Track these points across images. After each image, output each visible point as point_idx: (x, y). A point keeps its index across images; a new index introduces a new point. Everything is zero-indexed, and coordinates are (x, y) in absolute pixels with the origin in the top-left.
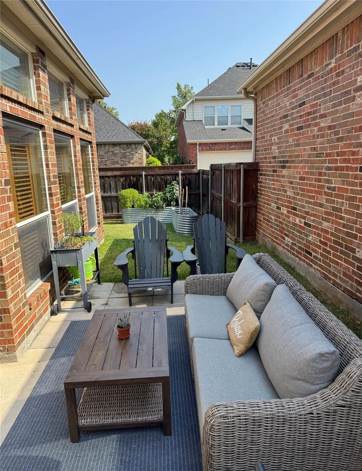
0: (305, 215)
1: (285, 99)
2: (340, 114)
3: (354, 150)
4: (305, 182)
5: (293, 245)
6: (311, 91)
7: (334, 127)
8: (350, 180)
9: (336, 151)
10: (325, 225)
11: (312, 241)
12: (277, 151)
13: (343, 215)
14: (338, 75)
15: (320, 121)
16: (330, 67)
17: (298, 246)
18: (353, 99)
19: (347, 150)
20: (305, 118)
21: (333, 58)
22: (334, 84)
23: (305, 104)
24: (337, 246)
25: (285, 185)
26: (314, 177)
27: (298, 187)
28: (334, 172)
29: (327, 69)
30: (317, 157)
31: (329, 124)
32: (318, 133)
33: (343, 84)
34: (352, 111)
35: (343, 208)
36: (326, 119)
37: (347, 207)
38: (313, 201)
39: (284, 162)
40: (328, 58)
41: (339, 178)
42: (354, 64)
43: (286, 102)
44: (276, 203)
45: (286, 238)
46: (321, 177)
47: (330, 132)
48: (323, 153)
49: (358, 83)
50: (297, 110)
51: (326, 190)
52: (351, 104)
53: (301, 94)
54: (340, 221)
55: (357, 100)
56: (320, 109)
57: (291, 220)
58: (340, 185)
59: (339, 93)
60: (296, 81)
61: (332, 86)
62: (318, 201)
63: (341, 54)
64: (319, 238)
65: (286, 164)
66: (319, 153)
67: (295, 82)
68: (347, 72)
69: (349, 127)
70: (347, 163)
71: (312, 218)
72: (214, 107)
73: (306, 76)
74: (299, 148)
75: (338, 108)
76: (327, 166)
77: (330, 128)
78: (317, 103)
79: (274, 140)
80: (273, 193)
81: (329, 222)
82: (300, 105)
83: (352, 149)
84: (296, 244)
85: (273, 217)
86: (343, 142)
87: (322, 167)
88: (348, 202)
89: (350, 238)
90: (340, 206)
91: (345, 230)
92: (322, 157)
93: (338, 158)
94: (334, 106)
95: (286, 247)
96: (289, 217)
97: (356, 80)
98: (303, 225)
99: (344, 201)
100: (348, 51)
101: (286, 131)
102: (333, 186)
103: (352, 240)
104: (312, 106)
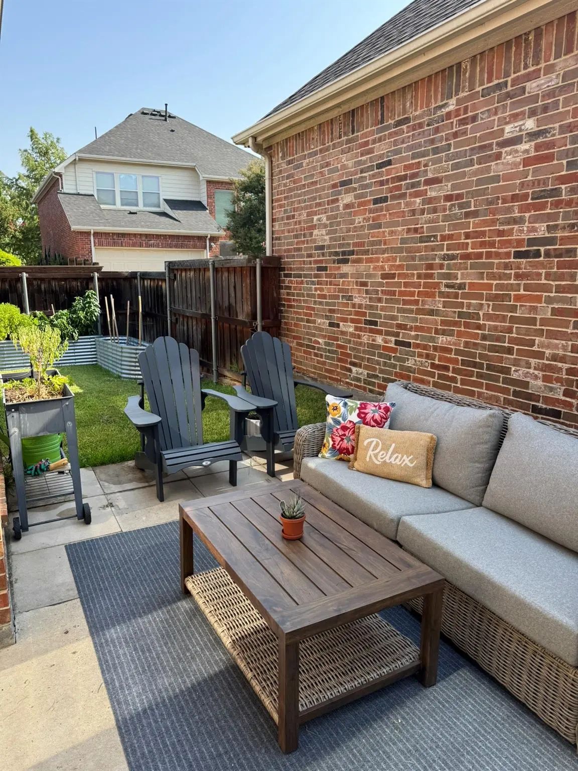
0: (396, 331)
1: (344, 157)
2: (469, 178)
3: (501, 228)
4: (396, 280)
5: (370, 378)
6: (405, 145)
7: (459, 197)
8: (495, 270)
9: (463, 231)
10: (442, 340)
11: (414, 366)
12: (327, 237)
13: (481, 322)
14: (463, 122)
15: (426, 189)
16: (445, 111)
17: (383, 377)
18: (498, 156)
19: (487, 229)
20: (391, 186)
21: (452, 98)
22: (455, 135)
23: (391, 164)
24: (470, 368)
25: (349, 289)
26: (415, 272)
27: (379, 289)
28: (460, 261)
29: (439, 113)
30: (421, 242)
31: (448, 193)
32: (421, 207)
33: (475, 135)
34: (496, 174)
35: (481, 313)
36: (441, 186)
37: (490, 310)
38: (414, 307)
39: (344, 253)
40: (439, 97)
41: (470, 269)
42: (496, 108)
43: (348, 161)
44: (327, 317)
45: (354, 369)
46: (433, 272)
47: (449, 204)
48: (435, 236)
49: (506, 135)
50: (372, 172)
51: (443, 289)
52: (493, 163)
53: (381, 149)
54: (475, 331)
55: (505, 158)
56: (426, 171)
57: (365, 339)
58: (475, 279)
59: (467, 148)
60: (369, 129)
61: (451, 137)
62: (427, 307)
63: (468, 93)
64: (429, 361)
65: (350, 257)
66: (427, 236)
67: (365, 131)
68: (482, 119)
69: (489, 196)
70: (487, 247)
71: (413, 333)
72: (113, 174)
73: (391, 122)
74: (381, 230)
75: (466, 169)
76: (445, 254)
77: (448, 198)
78: (419, 162)
79: (319, 220)
80: (321, 303)
81: (452, 335)
82: (380, 166)
83: (498, 228)
84: (378, 376)
85: (320, 340)
86: (478, 217)
87: (434, 257)
88: (491, 303)
89: (497, 354)
90: (475, 310)
91: (488, 343)
92: (433, 241)
93: (469, 241)
94: (456, 166)
95: (353, 382)
96: (359, 337)
97: (503, 130)
98: (393, 345)
99: (484, 302)
100: (483, 90)
101: (347, 206)
102: (458, 281)
103: (503, 357)
104: (407, 167)
